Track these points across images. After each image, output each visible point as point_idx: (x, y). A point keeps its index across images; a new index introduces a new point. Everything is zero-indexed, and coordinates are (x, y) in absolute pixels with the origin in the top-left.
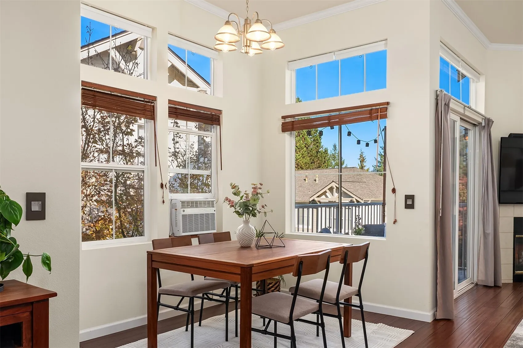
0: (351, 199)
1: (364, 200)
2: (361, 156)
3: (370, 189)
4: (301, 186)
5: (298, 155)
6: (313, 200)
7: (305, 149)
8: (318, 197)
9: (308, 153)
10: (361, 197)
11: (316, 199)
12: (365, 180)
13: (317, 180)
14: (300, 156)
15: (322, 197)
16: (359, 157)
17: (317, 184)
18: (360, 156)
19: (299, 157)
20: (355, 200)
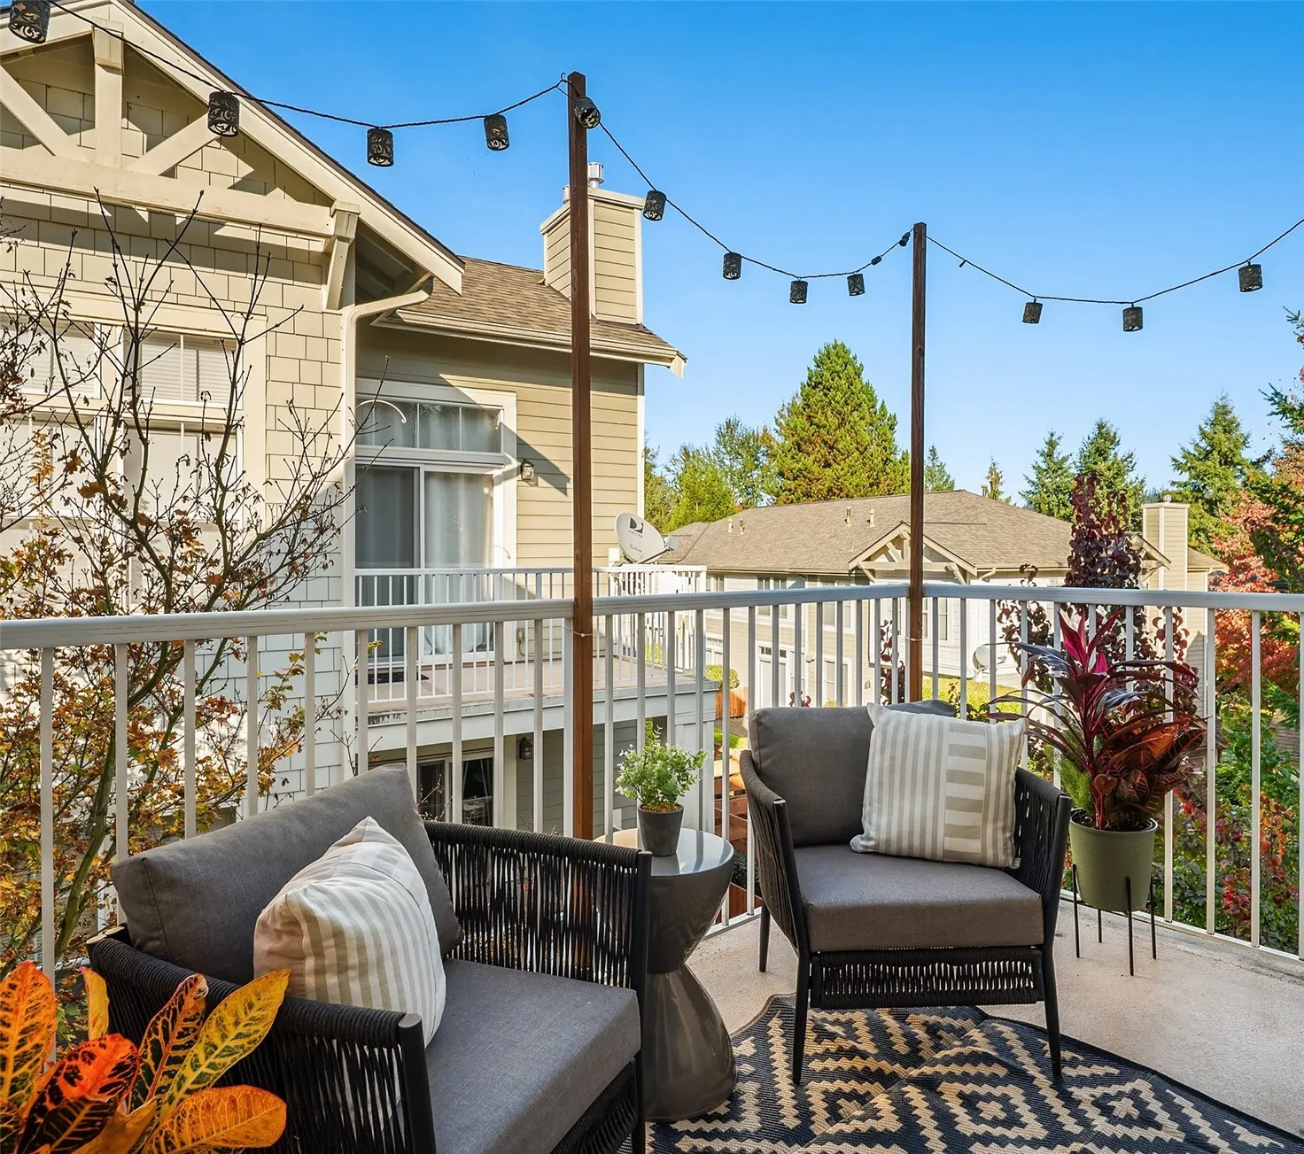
0: (945, 564)
1: (977, 566)
2: (992, 471)
3: (995, 541)
4: (835, 536)
5: (840, 467)
6: (857, 568)
7: (856, 454)
8: (869, 559)
9: (864, 464)
10: (970, 559)
11: (865, 566)
12: (984, 520)
13: (872, 521)
14: (846, 469)
15: (877, 561)
16: (987, 474)
17: (872, 530)
18: (990, 472)
19: (842, 473)
20: (955, 568)
